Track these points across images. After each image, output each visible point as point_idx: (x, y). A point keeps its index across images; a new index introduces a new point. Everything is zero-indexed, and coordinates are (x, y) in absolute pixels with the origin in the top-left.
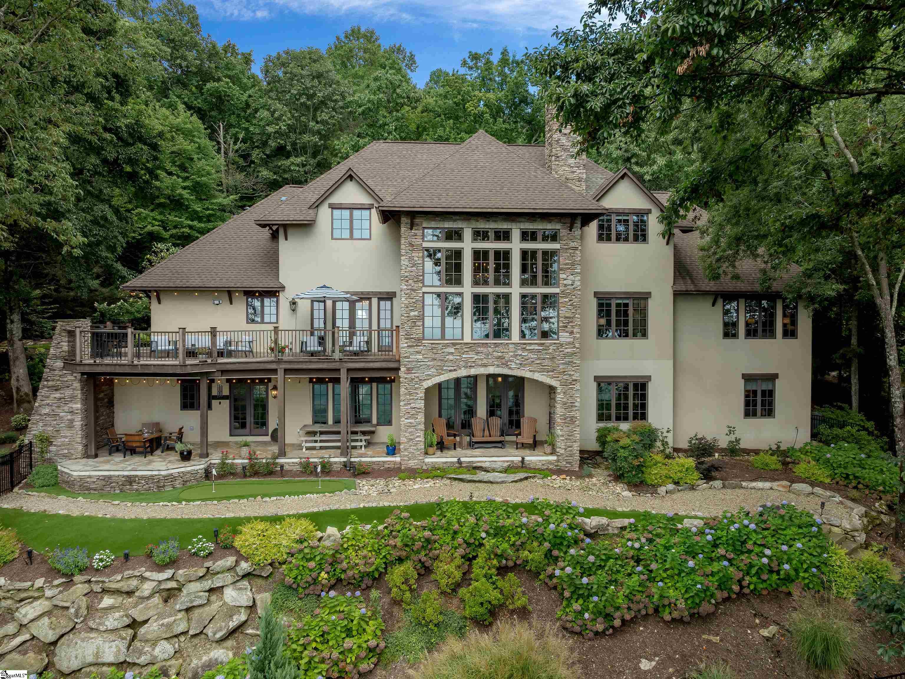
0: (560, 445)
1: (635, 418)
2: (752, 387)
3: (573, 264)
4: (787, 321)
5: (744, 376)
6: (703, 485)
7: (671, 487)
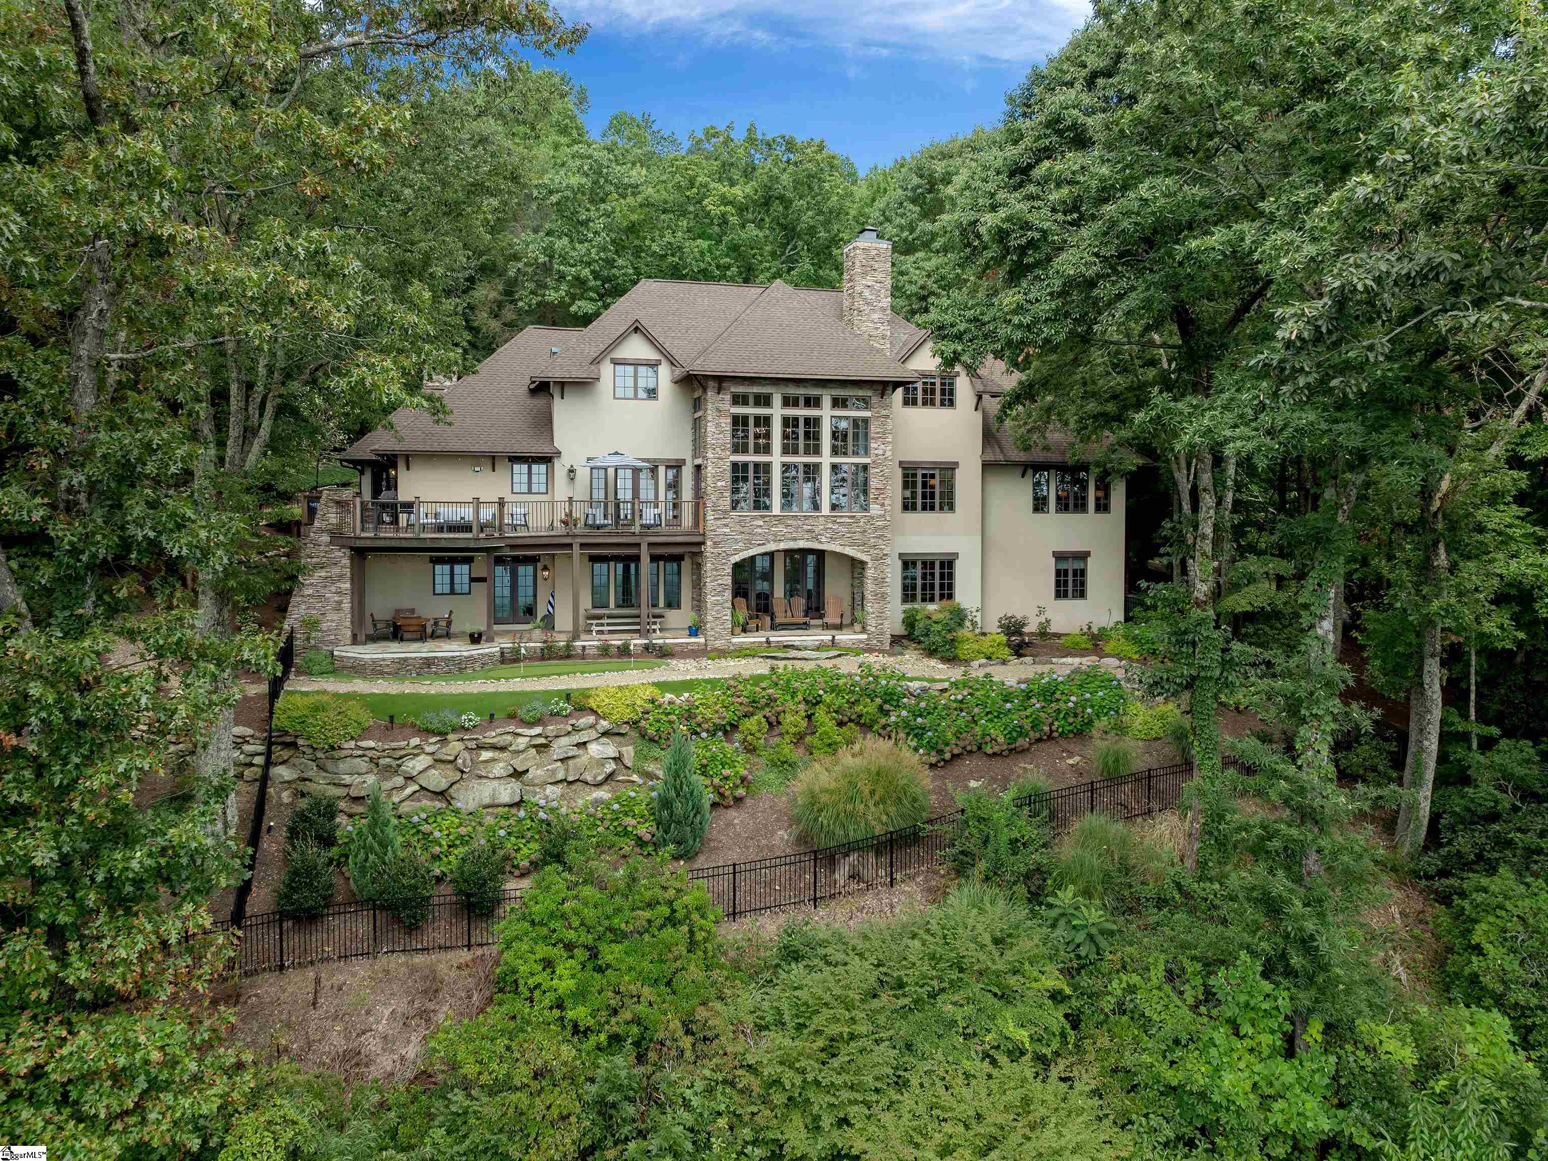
0: (871, 621)
1: (942, 596)
2: (1063, 566)
3: (884, 433)
4: (1101, 494)
5: (1055, 554)
6: (1014, 660)
7: (984, 661)
